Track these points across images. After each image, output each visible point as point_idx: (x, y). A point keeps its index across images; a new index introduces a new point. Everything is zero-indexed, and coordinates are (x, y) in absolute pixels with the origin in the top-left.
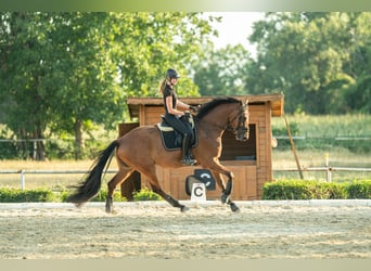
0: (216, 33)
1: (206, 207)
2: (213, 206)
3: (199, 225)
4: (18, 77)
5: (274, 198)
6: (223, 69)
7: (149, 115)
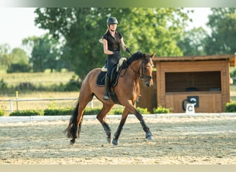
0: (191, 20)
1: (195, 117)
2: (198, 116)
3: (193, 127)
4: (81, 46)
5: (232, 111)
6: (192, 41)
7: (162, 67)
